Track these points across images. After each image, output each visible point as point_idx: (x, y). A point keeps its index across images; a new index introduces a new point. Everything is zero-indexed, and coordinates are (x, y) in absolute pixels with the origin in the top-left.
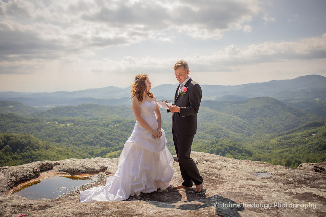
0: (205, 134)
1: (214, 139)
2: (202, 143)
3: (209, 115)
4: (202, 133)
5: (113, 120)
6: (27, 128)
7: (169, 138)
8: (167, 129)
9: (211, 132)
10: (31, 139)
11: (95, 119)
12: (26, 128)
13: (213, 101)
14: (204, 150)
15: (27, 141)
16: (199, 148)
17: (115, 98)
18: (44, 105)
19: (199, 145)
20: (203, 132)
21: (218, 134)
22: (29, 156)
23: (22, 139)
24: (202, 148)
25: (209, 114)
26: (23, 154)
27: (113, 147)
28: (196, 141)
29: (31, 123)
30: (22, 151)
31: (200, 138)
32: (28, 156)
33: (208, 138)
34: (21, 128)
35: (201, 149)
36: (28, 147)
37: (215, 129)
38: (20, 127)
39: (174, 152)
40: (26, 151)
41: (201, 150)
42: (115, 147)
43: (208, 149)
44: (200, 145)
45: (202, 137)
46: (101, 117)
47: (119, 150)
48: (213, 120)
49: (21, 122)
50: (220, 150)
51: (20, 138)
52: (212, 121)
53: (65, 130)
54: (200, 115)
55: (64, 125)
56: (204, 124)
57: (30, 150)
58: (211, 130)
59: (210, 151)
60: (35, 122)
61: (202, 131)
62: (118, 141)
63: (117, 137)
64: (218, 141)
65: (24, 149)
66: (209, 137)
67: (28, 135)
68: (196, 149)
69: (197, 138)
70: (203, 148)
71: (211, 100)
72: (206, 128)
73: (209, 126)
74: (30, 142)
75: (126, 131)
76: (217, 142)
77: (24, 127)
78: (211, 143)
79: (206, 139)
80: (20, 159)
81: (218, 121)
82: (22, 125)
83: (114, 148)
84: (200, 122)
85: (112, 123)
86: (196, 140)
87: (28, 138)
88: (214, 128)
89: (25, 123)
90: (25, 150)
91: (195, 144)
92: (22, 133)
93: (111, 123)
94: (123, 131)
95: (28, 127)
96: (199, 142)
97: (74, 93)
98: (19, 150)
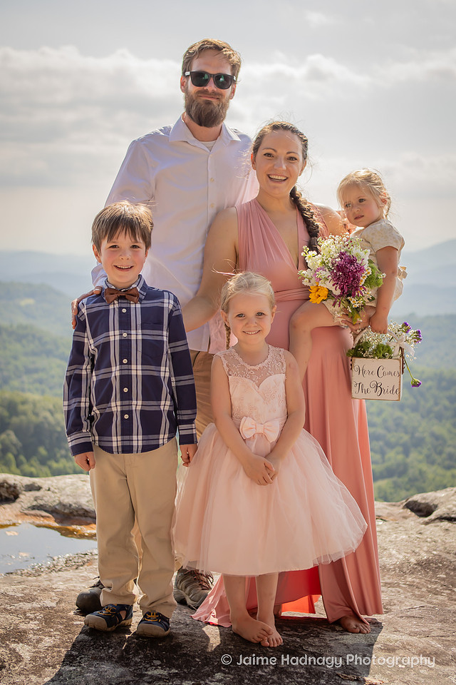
34: (53, 377)
62: (381, 443)
63: (380, 431)
65: (60, 448)
75: (415, 409)
90: (63, 452)
94: (402, 408)
98: (47, 450)
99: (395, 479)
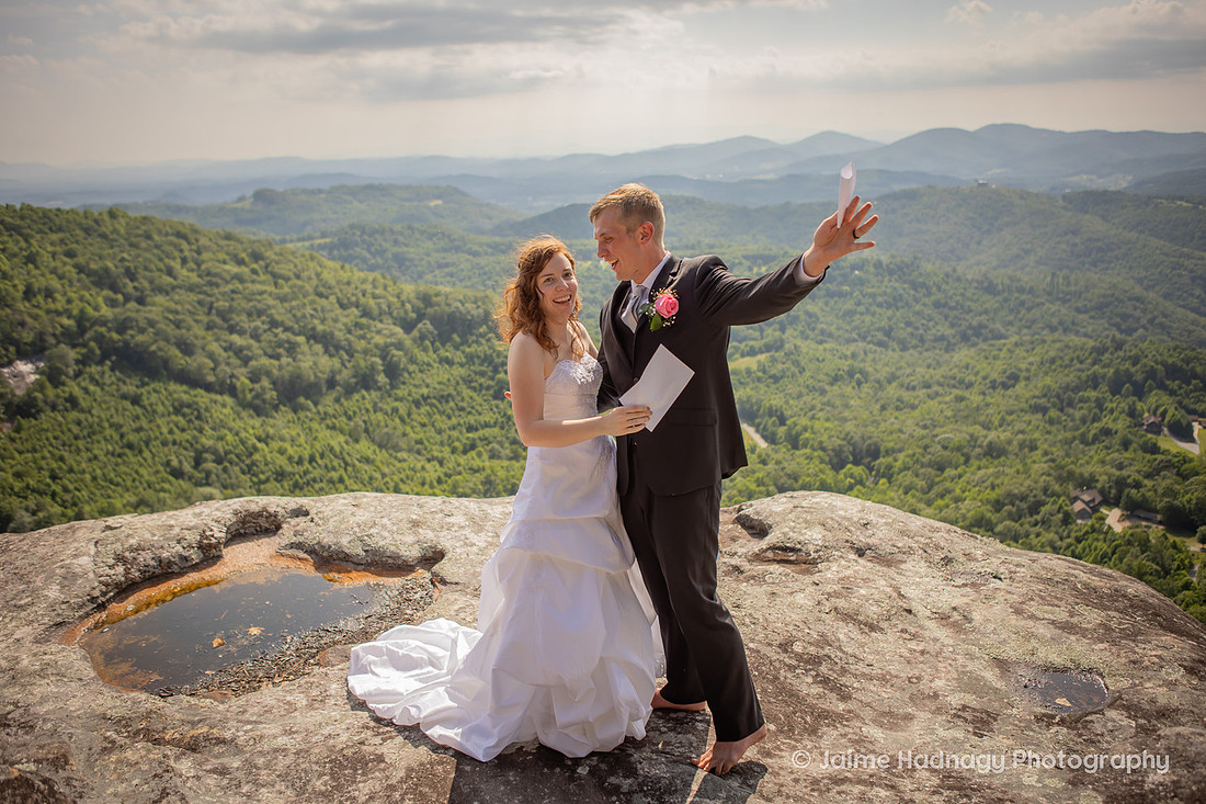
0: (1073, 313)
1: (1106, 333)
2: (1058, 345)
3: (1100, 244)
4: (1064, 311)
5: (745, 253)
6: (482, 271)
7: (937, 323)
8: (934, 289)
9: (1100, 307)
10: (491, 306)
11: (687, 247)
12: (476, 271)
13: (1118, 193)
14: (1066, 371)
15: (481, 311)
16: (1048, 365)
17: (756, 177)
18: (530, 198)
19: (1047, 352)
20: (1067, 305)
21: (1125, 317)
22: (485, 355)
23: (467, 305)
24: (1059, 362)
25: (1098, 240)
26: (468, 350)
27: (744, 344)
28: (1037, 337)
29: (492, 254)
30: (465, 342)
31: (1053, 329)
32: (482, 355)
33: (1082, 330)
34: (462, 270)
35: (1053, 367)
36: (481, 330)
37: (1117, 299)
38: (462, 266)
39: (951, 370)
40: (477, 342)
41: (1055, 370)
42: (752, 343)
43: (1079, 370)
44: (1052, 354)
45: (1061, 323)
46: (707, 241)
47: (762, 352)
48: (1113, 265)
49: (464, 252)
50: (1129, 376)
51: (460, 301)
52: (1107, 269)
53: (593, 280)
54: (1064, 246)
55: (590, 262)
56: (1072, 278)
57: (488, 340)
58: (1101, 299)
59: (1088, 376)
60: (503, 252)
61: (1064, 301)
64: (1125, 342)
65: (472, 334)
66: (1090, 328)
67: (482, 294)
68: (1033, 368)
69: (1043, 329)
70: (1061, 366)
71: (1113, 188)
72: (1081, 293)
73: (1095, 286)
74: (487, 314)
76: (1119, 346)
77: (473, 268)
78: (1092, 348)
79: (1077, 333)
80: (462, 365)
81: (1131, 268)
82: (467, 260)
83: (746, 346)
84: (1061, 270)
85: (743, 261)
86: (1039, 334)
87: (484, 303)
88: (1113, 295)
89: (475, 254)
90: (474, 338)
91: (1033, 349)
92: (466, 287)
93: (740, 263)
95: (482, 268)
96: (1048, 343)
97: (625, 158)
98: (459, 336)
99: (772, 353)
